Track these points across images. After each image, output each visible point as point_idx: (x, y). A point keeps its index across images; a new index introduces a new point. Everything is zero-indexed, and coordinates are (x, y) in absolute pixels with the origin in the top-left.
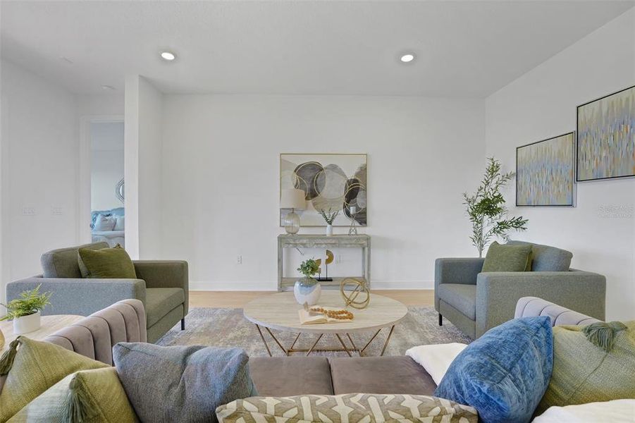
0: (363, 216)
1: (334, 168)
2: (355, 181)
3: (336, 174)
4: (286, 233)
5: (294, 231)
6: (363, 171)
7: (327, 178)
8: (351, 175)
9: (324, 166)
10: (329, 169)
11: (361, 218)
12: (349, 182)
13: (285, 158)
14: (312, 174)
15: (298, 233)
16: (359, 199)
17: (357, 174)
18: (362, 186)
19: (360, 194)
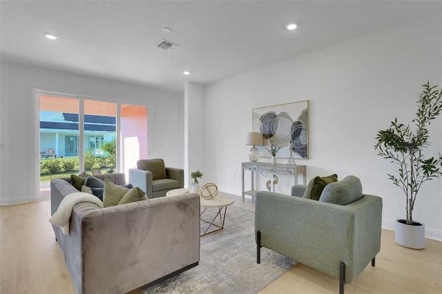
0: (304, 151)
1: (284, 114)
2: (299, 123)
3: (285, 119)
4: (250, 161)
5: (255, 160)
6: (305, 115)
7: (279, 123)
8: (295, 119)
9: (277, 114)
10: (281, 116)
11: (304, 152)
12: (294, 124)
13: (255, 111)
14: (269, 121)
15: (258, 161)
16: (302, 137)
17: (300, 117)
18: (304, 126)
19: (303, 133)
